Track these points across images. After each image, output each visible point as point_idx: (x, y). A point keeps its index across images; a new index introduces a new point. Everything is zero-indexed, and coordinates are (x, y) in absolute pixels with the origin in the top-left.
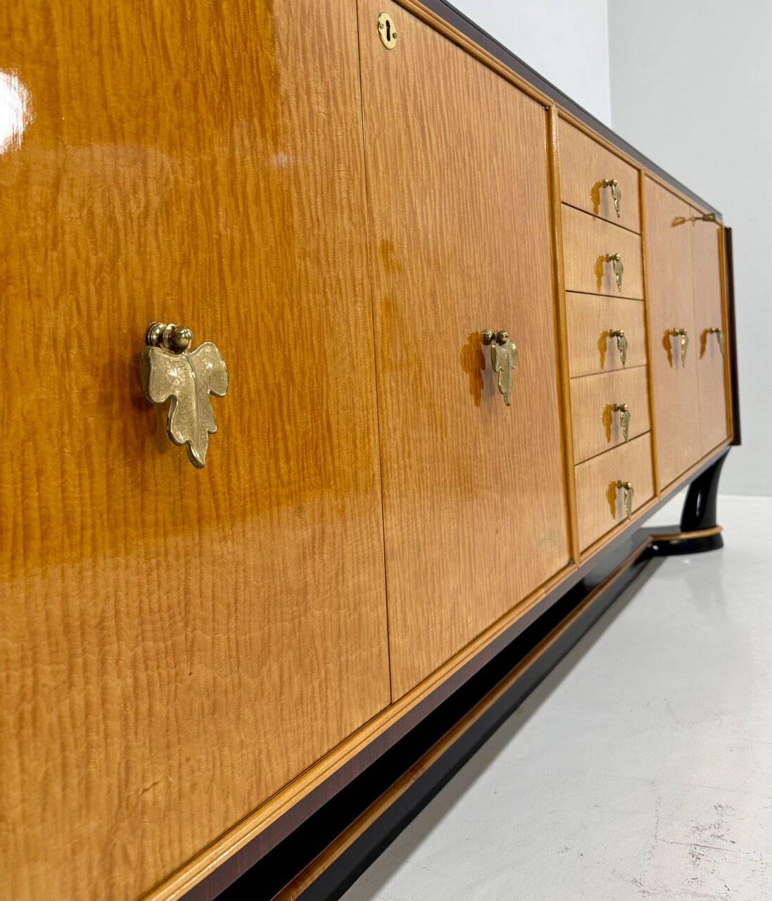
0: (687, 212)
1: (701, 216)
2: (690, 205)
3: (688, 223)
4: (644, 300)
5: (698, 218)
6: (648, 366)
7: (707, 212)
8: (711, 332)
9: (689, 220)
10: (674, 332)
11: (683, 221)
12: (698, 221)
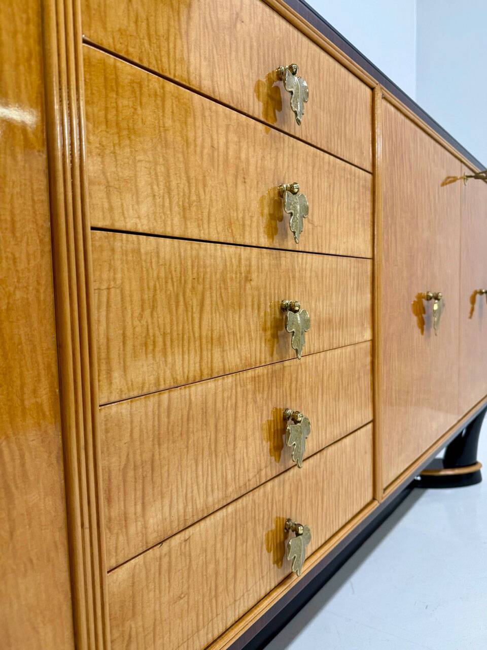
0: (458, 170)
1: (473, 174)
2: (462, 161)
3: (458, 182)
4: (373, 259)
5: (471, 177)
6: (373, 341)
7: (478, 171)
8: (481, 293)
9: (461, 178)
10: (428, 296)
11: (455, 179)
12: (470, 179)
